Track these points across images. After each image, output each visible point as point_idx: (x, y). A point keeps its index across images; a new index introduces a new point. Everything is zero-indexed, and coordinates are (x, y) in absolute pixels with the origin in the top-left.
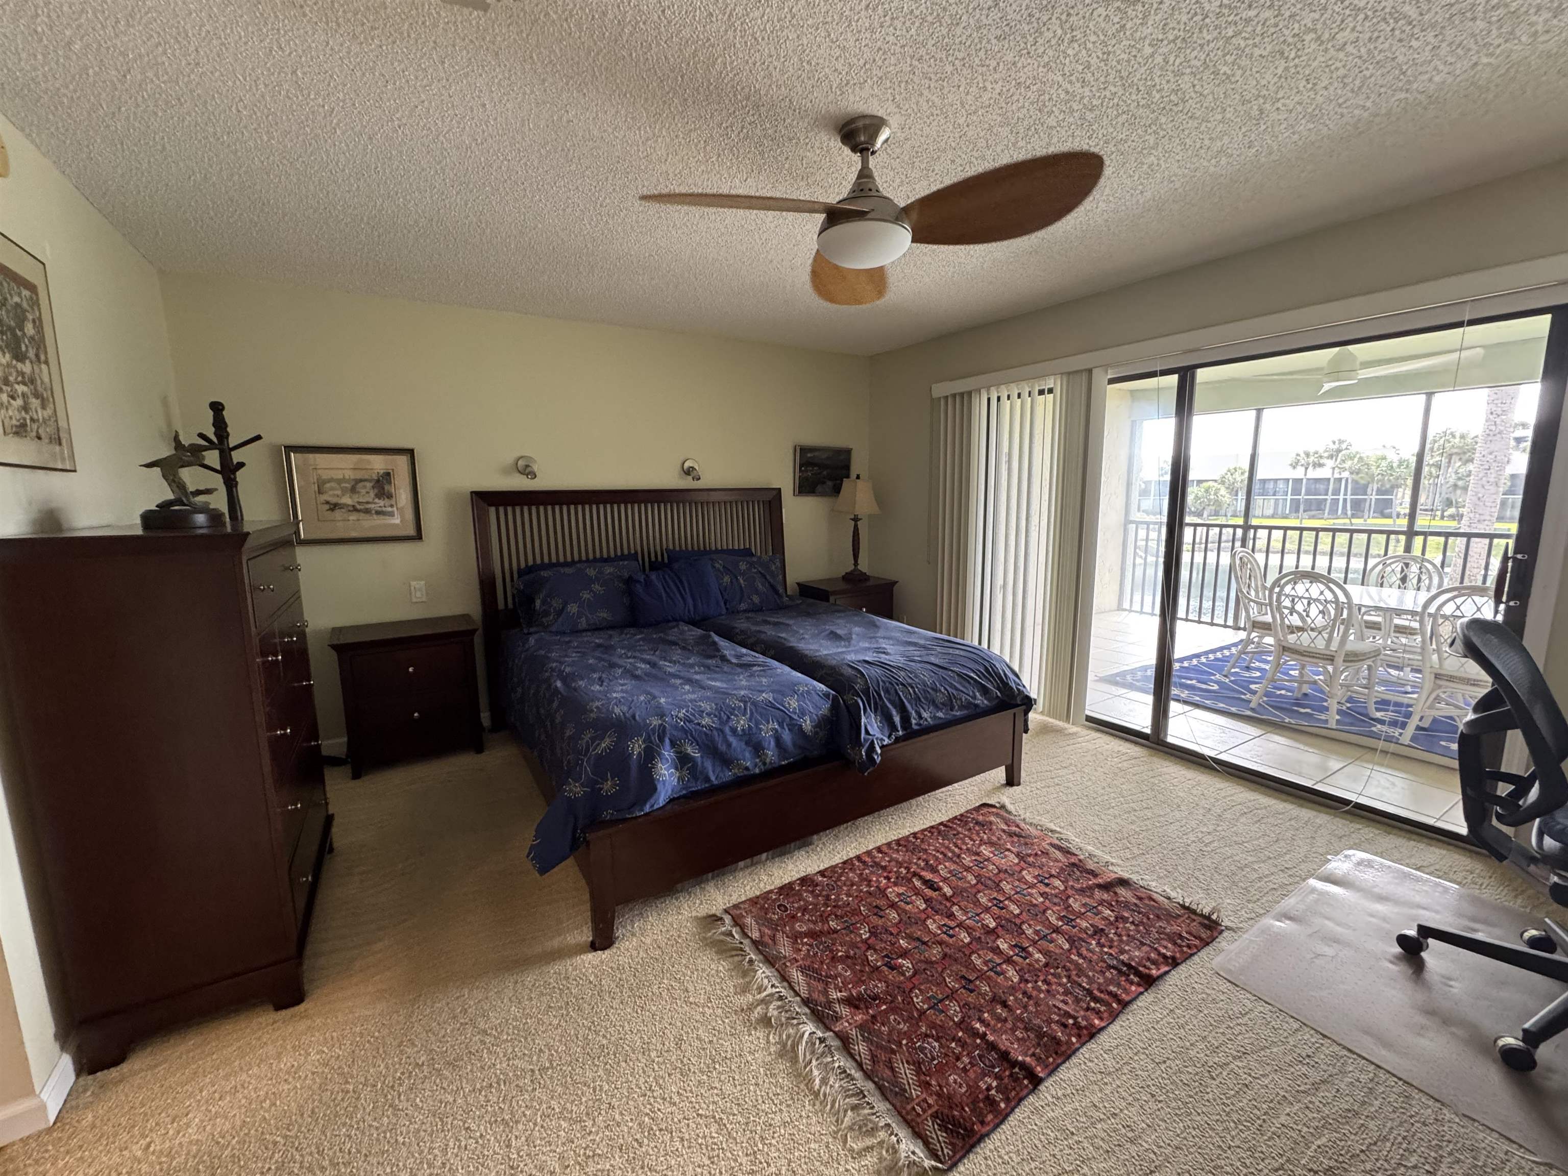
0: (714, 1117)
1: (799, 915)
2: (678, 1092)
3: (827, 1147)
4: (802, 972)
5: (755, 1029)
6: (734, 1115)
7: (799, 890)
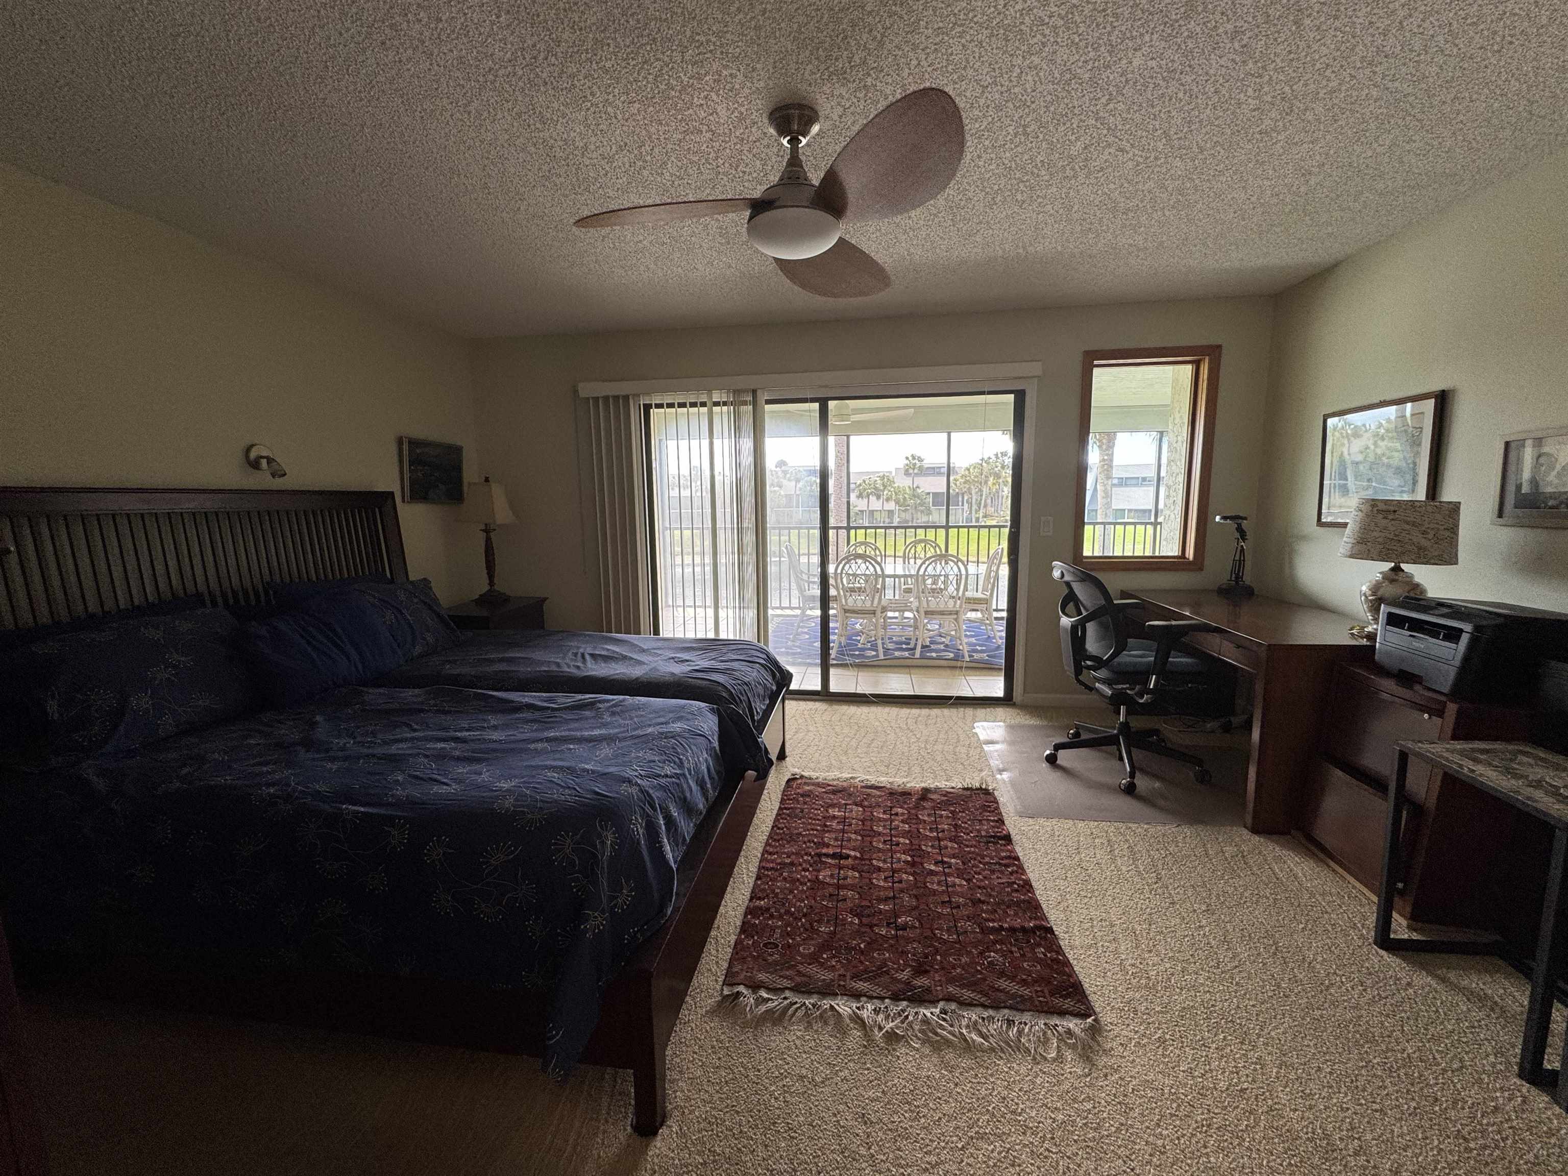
0: (972, 1138)
1: (790, 941)
2: (926, 1153)
3: (1044, 1073)
4: (860, 980)
5: (894, 1050)
6: (978, 1120)
7: (760, 923)
